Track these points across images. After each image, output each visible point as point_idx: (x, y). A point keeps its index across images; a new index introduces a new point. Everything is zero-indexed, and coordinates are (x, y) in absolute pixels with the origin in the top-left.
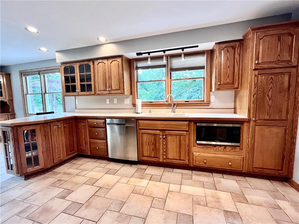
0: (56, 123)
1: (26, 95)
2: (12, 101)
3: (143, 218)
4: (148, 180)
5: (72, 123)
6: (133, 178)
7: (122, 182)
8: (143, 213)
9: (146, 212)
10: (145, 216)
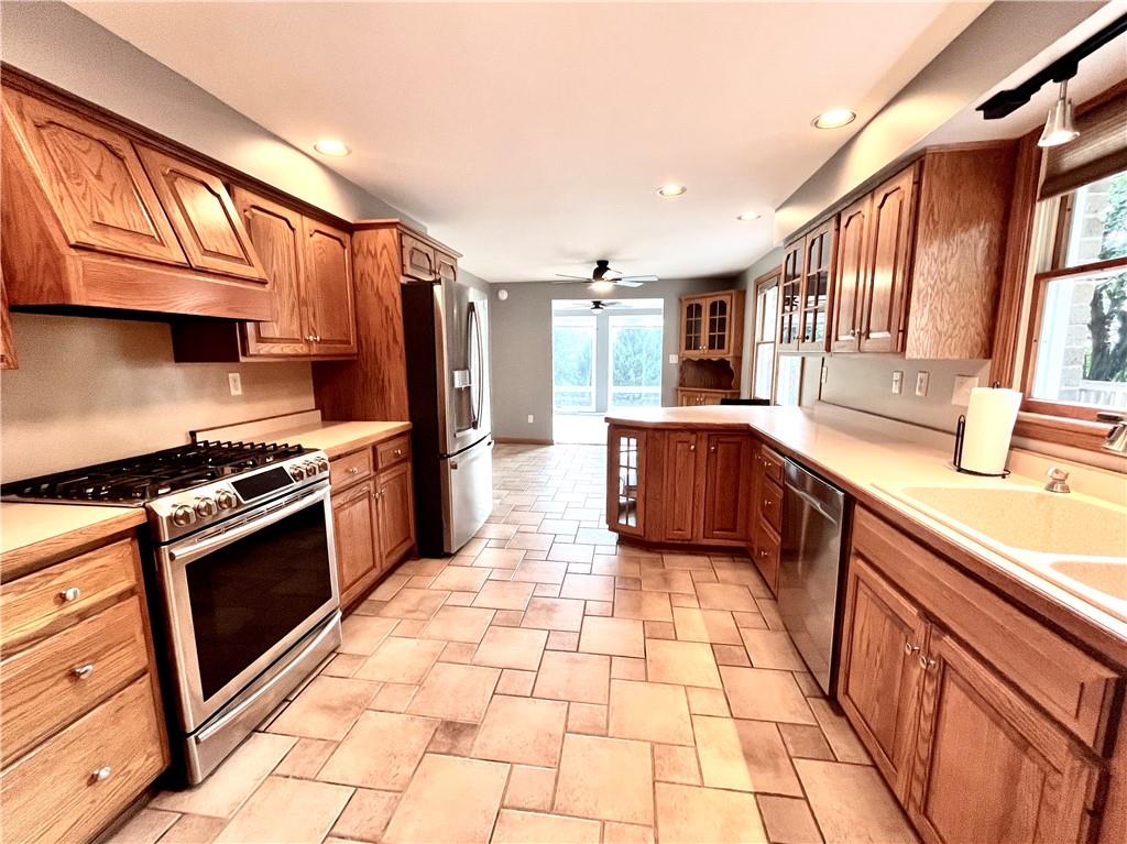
0: (685, 436)
1: (758, 344)
2: (739, 359)
3: (553, 804)
4: (755, 787)
5: (739, 444)
6: (737, 726)
7: (691, 699)
8: (570, 798)
9: (579, 808)
10: (560, 808)
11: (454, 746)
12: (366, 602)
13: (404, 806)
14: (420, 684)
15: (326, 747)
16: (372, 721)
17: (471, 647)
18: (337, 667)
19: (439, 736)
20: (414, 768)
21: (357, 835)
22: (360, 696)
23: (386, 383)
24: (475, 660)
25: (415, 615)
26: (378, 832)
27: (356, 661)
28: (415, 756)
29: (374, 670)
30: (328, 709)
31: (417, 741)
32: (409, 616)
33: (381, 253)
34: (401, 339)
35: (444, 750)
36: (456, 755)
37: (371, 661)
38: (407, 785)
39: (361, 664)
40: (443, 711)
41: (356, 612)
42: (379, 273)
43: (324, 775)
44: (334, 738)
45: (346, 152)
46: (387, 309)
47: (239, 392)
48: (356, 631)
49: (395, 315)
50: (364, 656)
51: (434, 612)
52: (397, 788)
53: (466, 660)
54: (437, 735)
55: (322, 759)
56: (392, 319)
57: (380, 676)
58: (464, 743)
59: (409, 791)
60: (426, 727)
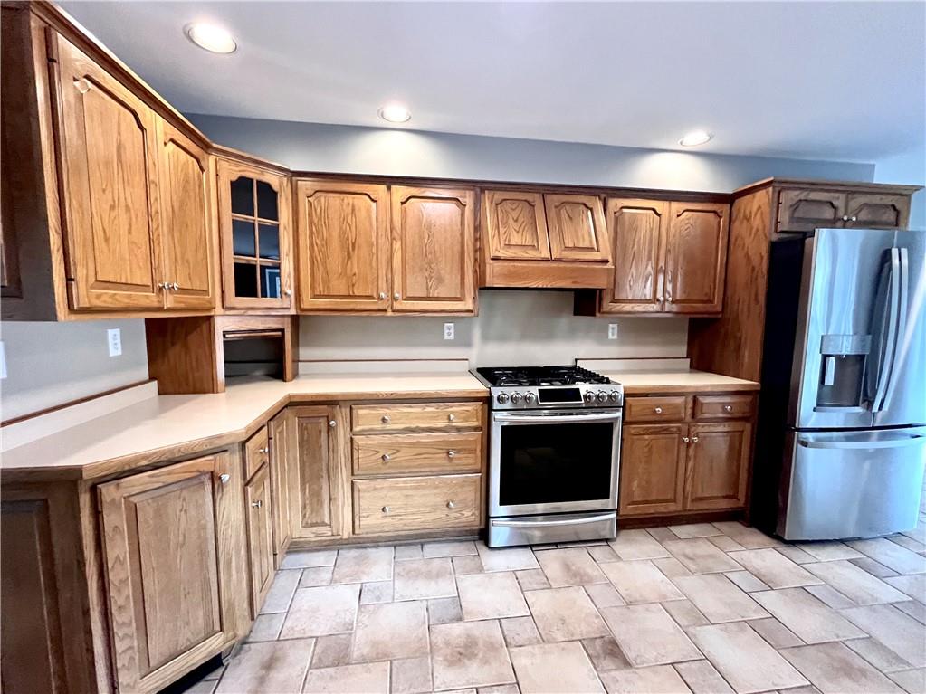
11: (598, 657)
12: (664, 528)
13: (536, 649)
14: (629, 604)
15: (544, 583)
16: (579, 595)
17: (703, 619)
18: (598, 551)
19: (598, 643)
20: (564, 639)
21: (506, 633)
22: (587, 575)
23: (743, 340)
24: (691, 630)
25: (687, 562)
26: (514, 643)
27: (610, 556)
28: (572, 635)
29: (613, 571)
30: (567, 567)
31: (583, 630)
32: (682, 558)
33: (756, 214)
34: (762, 298)
35: (590, 652)
36: (592, 662)
37: (620, 564)
38: (549, 642)
39: (613, 560)
40: (620, 633)
41: (648, 530)
42: (750, 234)
43: (528, 594)
44: (551, 583)
45: (708, 138)
46: (753, 269)
47: (615, 337)
48: (633, 540)
49: (760, 274)
50: (620, 558)
51: (707, 572)
52: (545, 638)
53: (684, 622)
54: (598, 640)
55: (535, 586)
56: (756, 279)
57: (612, 576)
58: (607, 663)
59: (546, 646)
60: (598, 628)
